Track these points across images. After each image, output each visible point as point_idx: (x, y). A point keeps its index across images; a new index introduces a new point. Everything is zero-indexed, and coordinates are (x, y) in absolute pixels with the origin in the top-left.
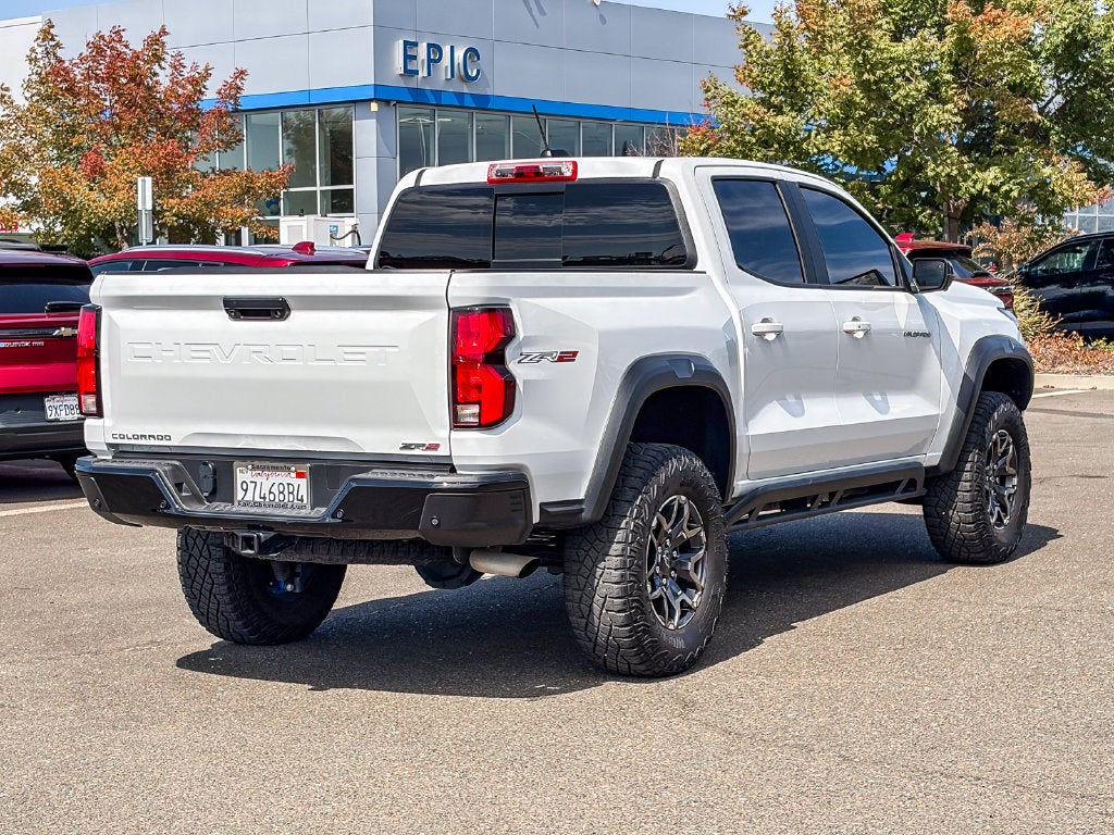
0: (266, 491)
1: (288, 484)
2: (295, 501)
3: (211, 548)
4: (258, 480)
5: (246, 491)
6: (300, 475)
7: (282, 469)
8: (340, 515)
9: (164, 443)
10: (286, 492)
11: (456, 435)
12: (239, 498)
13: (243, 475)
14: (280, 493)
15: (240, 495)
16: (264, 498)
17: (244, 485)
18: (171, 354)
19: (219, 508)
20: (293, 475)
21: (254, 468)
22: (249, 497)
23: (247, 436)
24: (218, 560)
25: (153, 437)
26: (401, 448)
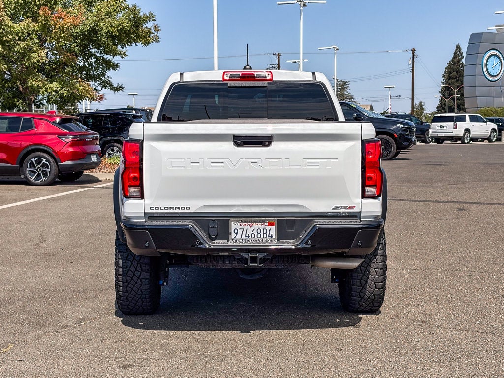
0: (249, 233)
1: (264, 229)
2: (268, 238)
3: (142, 266)
4: (245, 228)
5: (237, 233)
6: (270, 224)
7: (260, 221)
8: (310, 243)
9: (185, 211)
10: (262, 233)
11: (364, 201)
12: (233, 237)
13: (234, 226)
14: (258, 233)
15: (233, 235)
16: (248, 237)
17: (236, 231)
18: (198, 164)
19: (219, 243)
20: (267, 224)
21: (242, 222)
22: (239, 237)
23: (239, 206)
24: (146, 272)
25: (179, 208)
26: (333, 209)
